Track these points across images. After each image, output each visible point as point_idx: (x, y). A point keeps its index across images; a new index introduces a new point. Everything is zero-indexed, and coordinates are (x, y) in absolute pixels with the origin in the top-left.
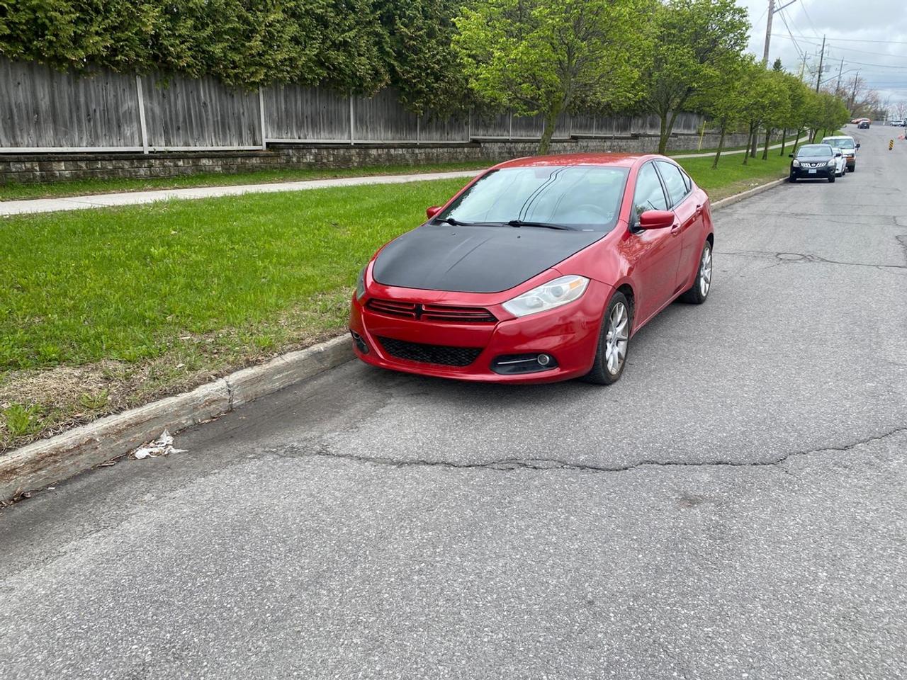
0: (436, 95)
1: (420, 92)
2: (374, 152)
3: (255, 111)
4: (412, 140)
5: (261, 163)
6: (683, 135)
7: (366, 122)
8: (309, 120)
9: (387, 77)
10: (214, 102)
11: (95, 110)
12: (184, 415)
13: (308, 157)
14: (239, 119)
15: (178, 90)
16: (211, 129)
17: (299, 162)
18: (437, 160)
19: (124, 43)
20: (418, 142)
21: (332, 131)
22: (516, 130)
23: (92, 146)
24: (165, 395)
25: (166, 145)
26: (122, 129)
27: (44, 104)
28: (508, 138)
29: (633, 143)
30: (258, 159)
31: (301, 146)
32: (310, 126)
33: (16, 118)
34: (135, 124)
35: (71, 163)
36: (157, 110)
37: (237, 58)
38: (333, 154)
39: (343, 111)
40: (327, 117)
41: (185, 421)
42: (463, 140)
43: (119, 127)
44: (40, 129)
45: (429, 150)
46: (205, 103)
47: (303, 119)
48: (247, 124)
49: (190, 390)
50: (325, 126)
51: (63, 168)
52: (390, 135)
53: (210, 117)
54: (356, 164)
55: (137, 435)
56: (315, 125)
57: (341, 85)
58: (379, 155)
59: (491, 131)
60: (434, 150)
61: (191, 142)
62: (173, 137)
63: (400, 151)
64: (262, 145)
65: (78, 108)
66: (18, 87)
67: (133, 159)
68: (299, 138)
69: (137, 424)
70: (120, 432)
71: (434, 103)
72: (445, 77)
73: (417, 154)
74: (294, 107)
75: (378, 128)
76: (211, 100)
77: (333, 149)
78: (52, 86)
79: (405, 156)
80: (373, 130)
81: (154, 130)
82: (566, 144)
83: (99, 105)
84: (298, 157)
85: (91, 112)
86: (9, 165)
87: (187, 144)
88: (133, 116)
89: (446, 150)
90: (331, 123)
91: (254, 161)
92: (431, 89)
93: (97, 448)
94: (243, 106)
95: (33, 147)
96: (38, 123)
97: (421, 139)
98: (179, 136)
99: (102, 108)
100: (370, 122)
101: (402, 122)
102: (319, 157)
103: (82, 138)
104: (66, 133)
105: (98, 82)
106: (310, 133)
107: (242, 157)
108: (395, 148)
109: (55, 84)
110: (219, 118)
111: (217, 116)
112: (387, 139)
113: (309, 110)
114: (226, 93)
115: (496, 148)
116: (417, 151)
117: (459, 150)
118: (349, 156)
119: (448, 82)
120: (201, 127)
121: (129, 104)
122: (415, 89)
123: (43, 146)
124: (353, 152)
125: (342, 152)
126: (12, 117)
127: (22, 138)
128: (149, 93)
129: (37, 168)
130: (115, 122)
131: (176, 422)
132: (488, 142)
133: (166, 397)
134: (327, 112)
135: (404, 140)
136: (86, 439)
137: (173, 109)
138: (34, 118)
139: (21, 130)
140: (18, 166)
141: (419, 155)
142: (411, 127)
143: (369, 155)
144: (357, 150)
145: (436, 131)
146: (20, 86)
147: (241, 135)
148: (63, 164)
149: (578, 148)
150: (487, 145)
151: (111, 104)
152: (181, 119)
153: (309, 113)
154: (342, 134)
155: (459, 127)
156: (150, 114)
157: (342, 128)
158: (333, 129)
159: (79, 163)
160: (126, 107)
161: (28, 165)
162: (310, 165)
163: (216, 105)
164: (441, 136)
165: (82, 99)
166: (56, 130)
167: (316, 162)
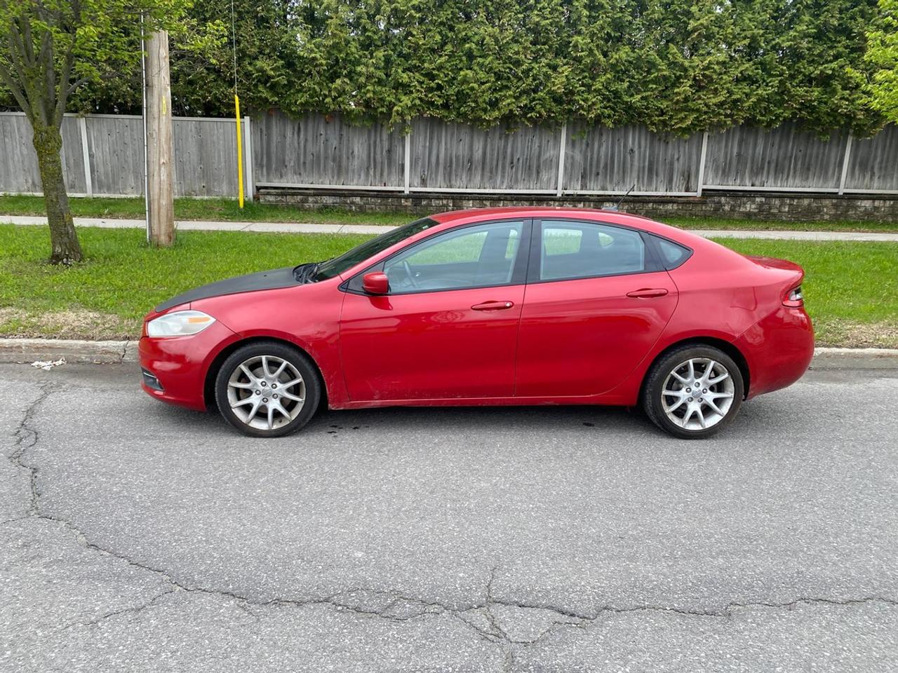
2: (866, 204)
3: (694, 157)
5: (679, 209)
7: (873, 168)
8: (773, 165)
10: (642, 149)
11: (519, 159)
13: (748, 206)
14: (672, 164)
15: (604, 138)
16: (635, 174)
17: (732, 210)
19: (538, 102)
21: (807, 178)
23: (510, 188)
25: (582, 189)
26: (540, 175)
27: (478, 154)
30: (675, 205)
31: (741, 193)
32: (772, 172)
33: (454, 166)
34: (554, 170)
35: (478, 201)
36: (578, 157)
37: (664, 104)
38: (791, 205)
40: (804, 163)
43: (538, 172)
44: (471, 174)
46: (632, 150)
47: (763, 164)
48: (680, 170)
50: (798, 173)
51: (471, 205)
53: (636, 163)
54: (826, 217)
56: (779, 170)
57: (815, 125)
58: (876, 209)
61: (609, 186)
62: (590, 181)
64: (696, 191)
65: (505, 158)
66: (459, 142)
67: (533, 200)
68: (753, 185)
74: (750, 152)
76: (640, 147)
77: (792, 198)
78: (486, 141)
80: (886, 177)
81: (571, 175)
83: (524, 155)
84: (732, 206)
85: (515, 161)
86: (431, 201)
87: (603, 188)
88: (552, 164)
90: (809, 169)
91: (669, 207)
94: (679, 151)
95: (463, 188)
96: (470, 169)
98: (597, 180)
99: (525, 157)
100: (880, 168)
102: (766, 207)
103: (503, 182)
104: (491, 178)
105: (526, 136)
106: (772, 181)
107: (654, 202)
109: (489, 140)
110: (647, 164)
111: (644, 162)
113: (775, 153)
114: (660, 140)
118: (818, 207)
120: (624, 172)
121: (551, 153)
123: (471, 188)
125: (806, 202)
126: (451, 166)
127: (456, 182)
128: (572, 144)
129: (451, 205)
130: (535, 168)
134: (805, 156)
137: (595, 156)
138: (470, 166)
139: (456, 175)
140: (437, 202)
143: (856, 208)
144: (839, 201)
146: (461, 142)
147: (671, 181)
148: (471, 202)
151: (534, 154)
152: (602, 165)
153: (774, 157)
154: (826, 180)
156: (570, 161)
157: (826, 175)
158: (810, 176)
159: (484, 202)
160: (548, 155)
161: (445, 202)
162: (749, 215)
163: (645, 151)
165: (509, 151)
166: (483, 176)
167: (760, 211)
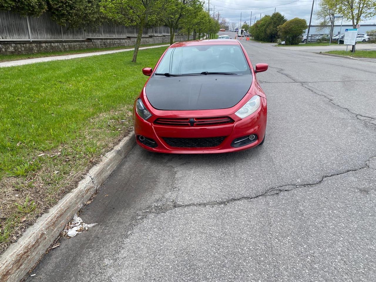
0: (72, 16)
1: (63, 15)
2: (44, 45)
4: (60, 38)
6: (167, 36)
7: (36, 30)
8: (7, 28)
9: (46, 7)
12: (79, 202)
13: (10, 48)
17: (6, 51)
18: (74, 48)
20: (63, 40)
21: (19, 34)
22: (105, 34)
24: (64, 193)
28: (102, 37)
29: (151, 40)
31: (6, 42)
32: (7, 32)
38: (24, 47)
39: (24, 24)
40: (16, 27)
41: (80, 206)
42: (83, 38)
45: (70, 43)
47: (3, 28)
49: (76, 186)
50: (16, 31)
52: (49, 36)
54: (36, 51)
55: (62, 222)
56: (10, 31)
57: (22, 10)
58: (47, 46)
59: (94, 34)
60: (72, 44)
63: (56, 44)
68: (3, 38)
69: (61, 215)
70: (54, 224)
71: (71, 20)
72: (75, 7)
73: (64, 45)
75: (43, 33)
77: (23, 44)
79: (59, 47)
80: (41, 33)
82: (126, 40)
84: (5, 49)
89: (77, 43)
90: (19, 30)
92: (69, 13)
93: (46, 238)
97: (64, 38)
100: (38, 30)
101: (54, 30)
102: (16, 48)
106: (8, 35)
108: (54, 43)
112: (48, 39)
113: (6, 23)
115: (98, 42)
116: (64, 44)
117: (83, 43)
118: (31, 47)
119: (77, 10)
122: (61, 13)
124: (34, 45)
125: (28, 45)
131: (76, 207)
132: (95, 40)
133: (66, 194)
134: (16, 24)
135: (56, 39)
136: (40, 235)
141: (66, 46)
142: (59, 32)
143: (42, 47)
144: (36, 44)
145: (71, 34)
149: (131, 42)
150: (95, 41)
153: (6, 24)
154: (25, 36)
155: (80, 32)
157: (24, 32)
158: (20, 33)
162: (12, 52)
164: (73, 37)
167: (15, 51)
